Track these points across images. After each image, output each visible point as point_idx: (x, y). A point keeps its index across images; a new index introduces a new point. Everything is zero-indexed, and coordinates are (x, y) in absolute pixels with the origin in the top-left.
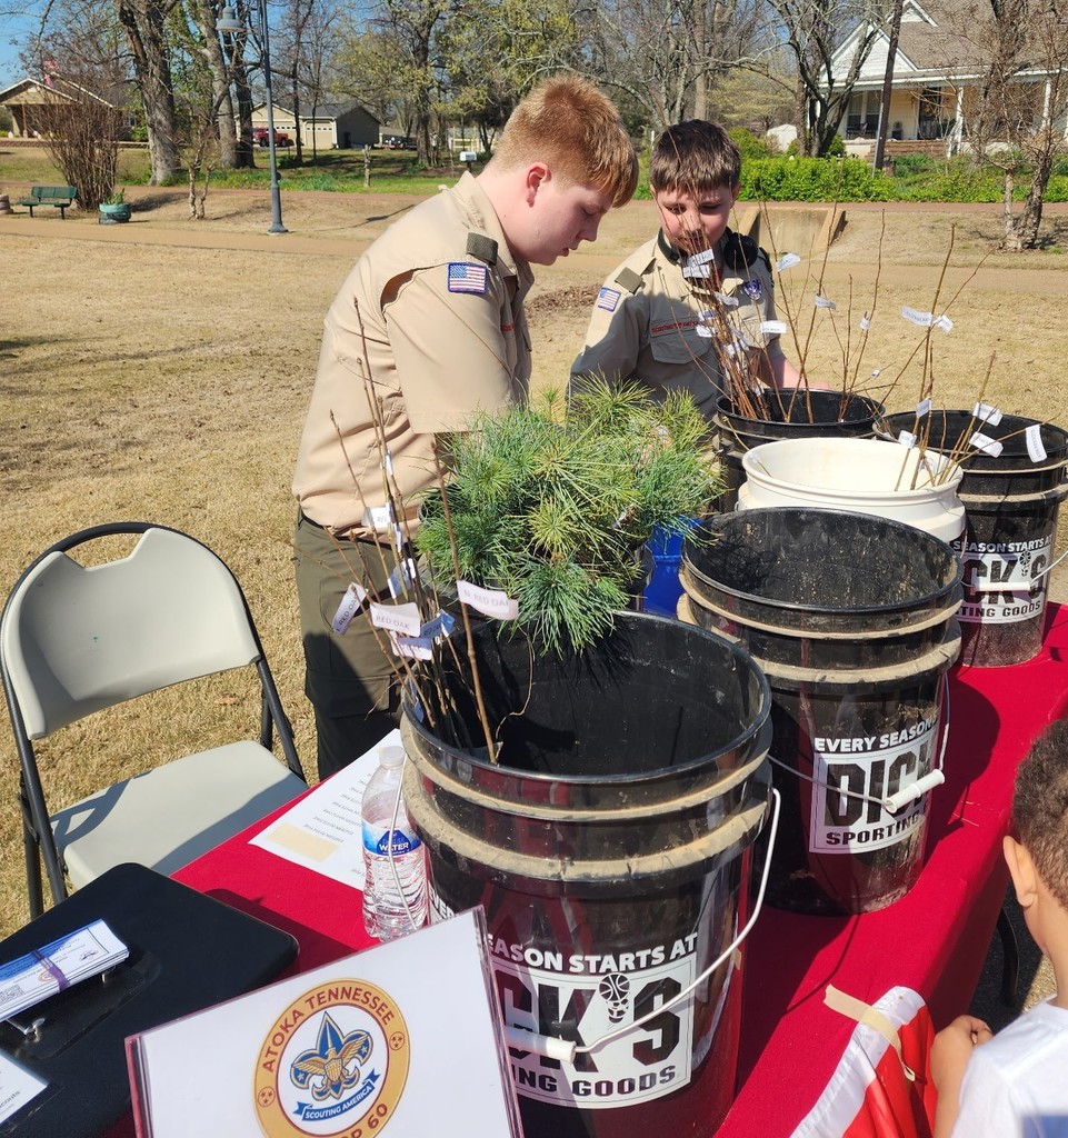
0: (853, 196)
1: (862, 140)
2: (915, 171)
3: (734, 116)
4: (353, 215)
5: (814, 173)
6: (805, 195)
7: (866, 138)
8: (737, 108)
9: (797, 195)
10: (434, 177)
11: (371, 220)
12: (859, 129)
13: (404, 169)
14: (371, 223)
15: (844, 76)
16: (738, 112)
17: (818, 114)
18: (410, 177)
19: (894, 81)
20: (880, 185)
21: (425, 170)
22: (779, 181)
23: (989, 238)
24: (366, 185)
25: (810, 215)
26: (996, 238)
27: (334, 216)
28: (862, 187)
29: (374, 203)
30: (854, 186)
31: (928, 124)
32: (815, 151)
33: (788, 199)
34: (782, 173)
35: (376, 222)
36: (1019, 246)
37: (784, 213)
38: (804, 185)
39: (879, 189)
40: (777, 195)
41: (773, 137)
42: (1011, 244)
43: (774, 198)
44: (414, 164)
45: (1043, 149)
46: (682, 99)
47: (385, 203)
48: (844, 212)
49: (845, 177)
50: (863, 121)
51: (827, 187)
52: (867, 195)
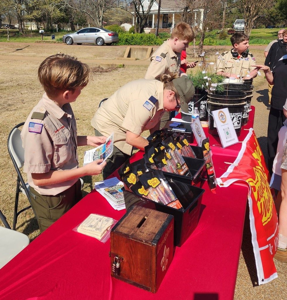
0: (152, 44)
1: (148, 28)
2: (164, 37)
3: (112, 20)
4: (11, 49)
5: (141, 38)
6: (139, 44)
7: (149, 28)
8: (113, 18)
9: (137, 44)
10: (25, 37)
11: (18, 50)
12: (147, 25)
13: (15, 35)
14: (18, 51)
15: (147, 10)
16: (113, 19)
17: (140, 21)
18: (18, 37)
19: (160, 12)
20: (158, 41)
21: (22, 35)
22: (132, 40)
23: (189, 55)
24: (8, 40)
25: (144, 49)
26: (191, 55)
27: (5, 49)
28: (154, 41)
29: (17, 45)
30: (152, 41)
31: (165, 24)
32: (139, 31)
33: (134, 44)
34: (133, 37)
35: (19, 51)
36: (198, 56)
37: (137, 48)
38: (139, 41)
39: (158, 42)
40: (132, 43)
41: (124, 27)
42: (195, 56)
43: (131, 44)
44: (18, 33)
45: (203, 32)
46: (102, 16)
47: (20, 45)
48: (152, 48)
49: (149, 39)
50: (148, 23)
51: (145, 41)
52: (155, 43)
